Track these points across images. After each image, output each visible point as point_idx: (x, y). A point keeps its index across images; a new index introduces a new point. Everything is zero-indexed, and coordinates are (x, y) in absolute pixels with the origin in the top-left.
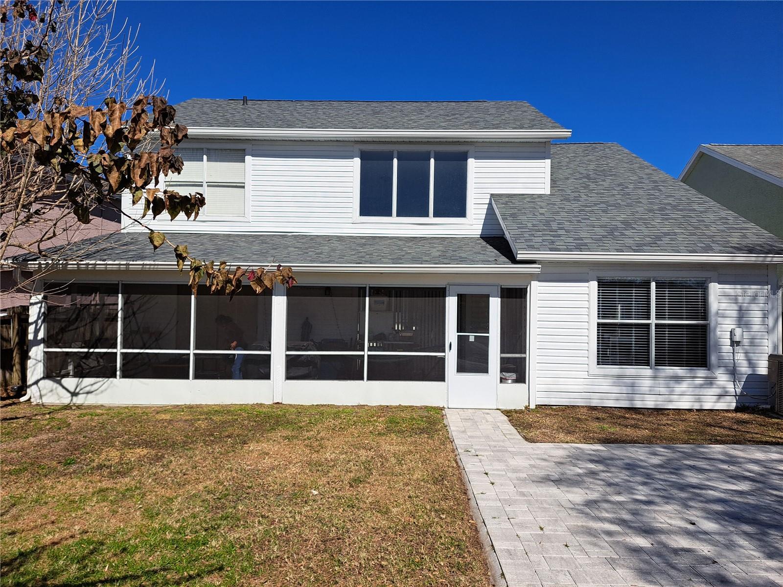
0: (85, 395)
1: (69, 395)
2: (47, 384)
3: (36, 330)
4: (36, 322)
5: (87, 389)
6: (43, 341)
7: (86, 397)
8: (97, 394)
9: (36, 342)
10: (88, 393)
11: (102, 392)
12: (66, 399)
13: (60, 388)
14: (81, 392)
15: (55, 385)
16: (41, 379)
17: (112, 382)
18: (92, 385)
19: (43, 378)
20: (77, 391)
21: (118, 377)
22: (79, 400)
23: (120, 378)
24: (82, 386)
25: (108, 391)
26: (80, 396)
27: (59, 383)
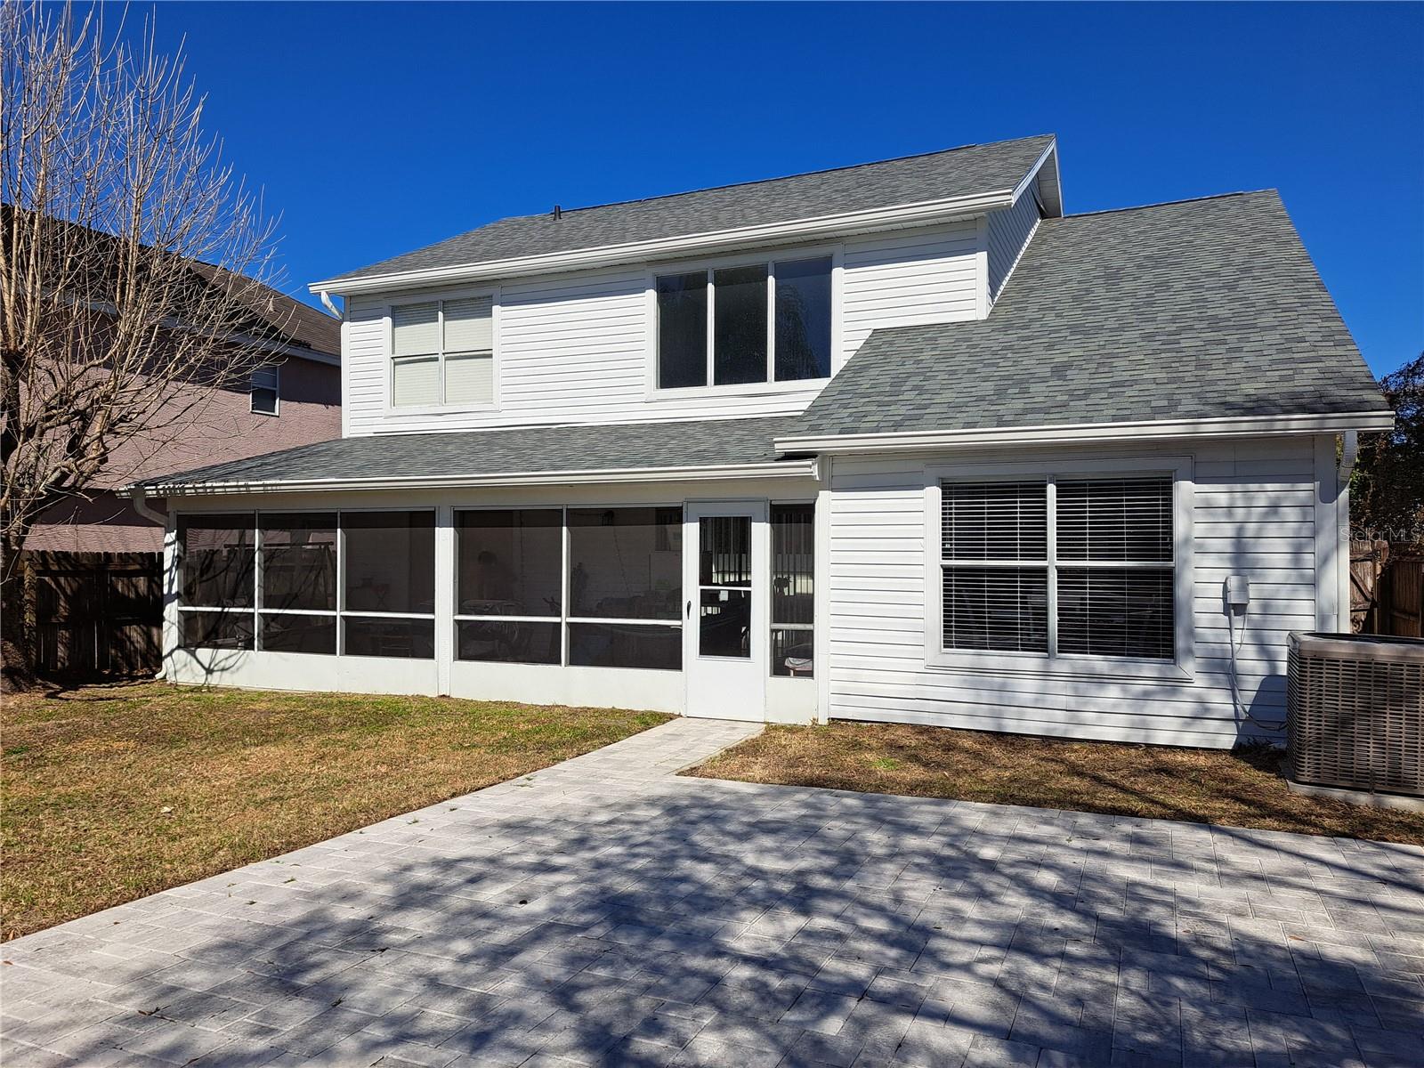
0: (219, 673)
1: (204, 672)
2: (181, 655)
3: (172, 582)
4: (170, 570)
5: (222, 664)
6: (178, 595)
7: (221, 676)
8: (233, 673)
9: (171, 598)
10: (223, 670)
11: (238, 669)
12: (199, 678)
13: (195, 661)
14: (216, 668)
15: (190, 658)
16: (175, 649)
17: (248, 655)
18: (226, 659)
19: (179, 647)
20: (212, 666)
21: (256, 649)
22: (215, 680)
23: (259, 650)
24: (217, 662)
25: (244, 668)
26: (215, 674)
27: (193, 654)
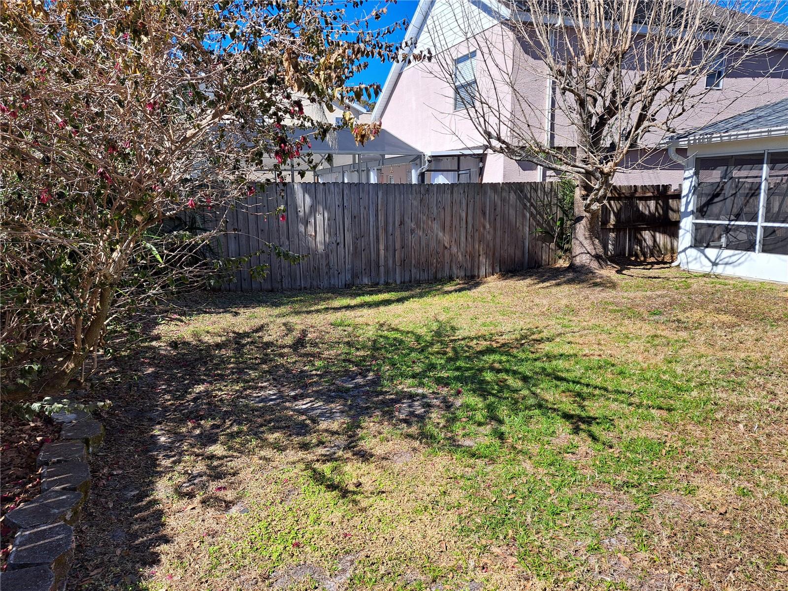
0: (723, 266)
1: (710, 264)
2: (693, 252)
3: (688, 203)
4: (687, 195)
5: (726, 260)
6: (692, 212)
7: (725, 268)
8: (735, 266)
9: (686, 214)
10: (726, 264)
11: (739, 264)
12: (707, 267)
13: (703, 257)
14: (720, 262)
15: (699, 254)
16: (689, 248)
17: (749, 256)
18: (730, 257)
19: (691, 247)
20: (717, 261)
21: (757, 251)
22: (719, 270)
23: (759, 252)
24: (722, 258)
25: (745, 264)
26: (719, 266)
27: (703, 252)
